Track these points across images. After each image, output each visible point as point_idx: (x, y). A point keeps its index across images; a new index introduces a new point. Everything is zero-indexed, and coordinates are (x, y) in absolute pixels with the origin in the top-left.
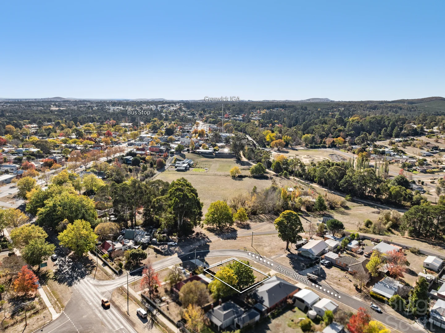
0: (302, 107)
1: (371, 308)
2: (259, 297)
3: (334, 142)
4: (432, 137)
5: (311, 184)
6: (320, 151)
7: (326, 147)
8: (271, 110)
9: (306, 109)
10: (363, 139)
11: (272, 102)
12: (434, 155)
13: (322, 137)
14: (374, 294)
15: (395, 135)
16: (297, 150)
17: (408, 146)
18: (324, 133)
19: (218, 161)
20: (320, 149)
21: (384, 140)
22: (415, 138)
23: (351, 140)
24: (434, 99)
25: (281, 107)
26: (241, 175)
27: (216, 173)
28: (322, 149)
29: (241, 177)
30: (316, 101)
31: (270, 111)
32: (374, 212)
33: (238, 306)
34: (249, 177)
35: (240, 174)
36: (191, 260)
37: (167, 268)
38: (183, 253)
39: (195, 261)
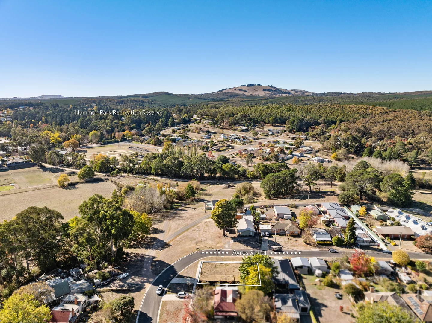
0: (53, 104)
1: (330, 252)
2: (281, 280)
3: (124, 135)
4: (199, 123)
5: (148, 177)
6: (116, 146)
7: (118, 142)
8: (16, 108)
9: (57, 105)
10: (150, 130)
11: (15, 100)
12: (211, 137)
13: (108, 132)
14: (321, 242)
15: (170, 125)
16: (92, 148)
17: (188, 132)
18: (109, 128)
19: (17, 173)
20: (113, 144)
21: (164, 130)
22: (189, 125)
23: (138, 132)
24: (161, 93)
25: (26, 105)
26: (71, 183)
27: (36, 187)
28: (115, 144)
29: (72, 185)
30: (50, 98)
31: (15, 110)
32: (224, 188)
33: (285, 295)
34: (81, 183)
35: (69, 182)
36: (172, 282)
37: (163, 301)
38: (153, 280)
39: (175, 281)
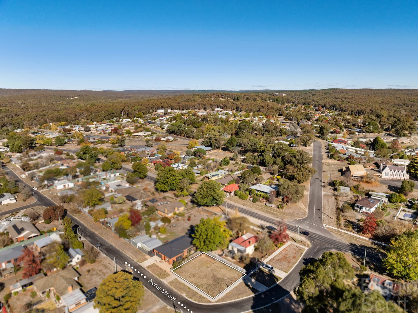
36: (267, 288)
37: (287, 272)
38: (286, 299)
39: (263, 289)
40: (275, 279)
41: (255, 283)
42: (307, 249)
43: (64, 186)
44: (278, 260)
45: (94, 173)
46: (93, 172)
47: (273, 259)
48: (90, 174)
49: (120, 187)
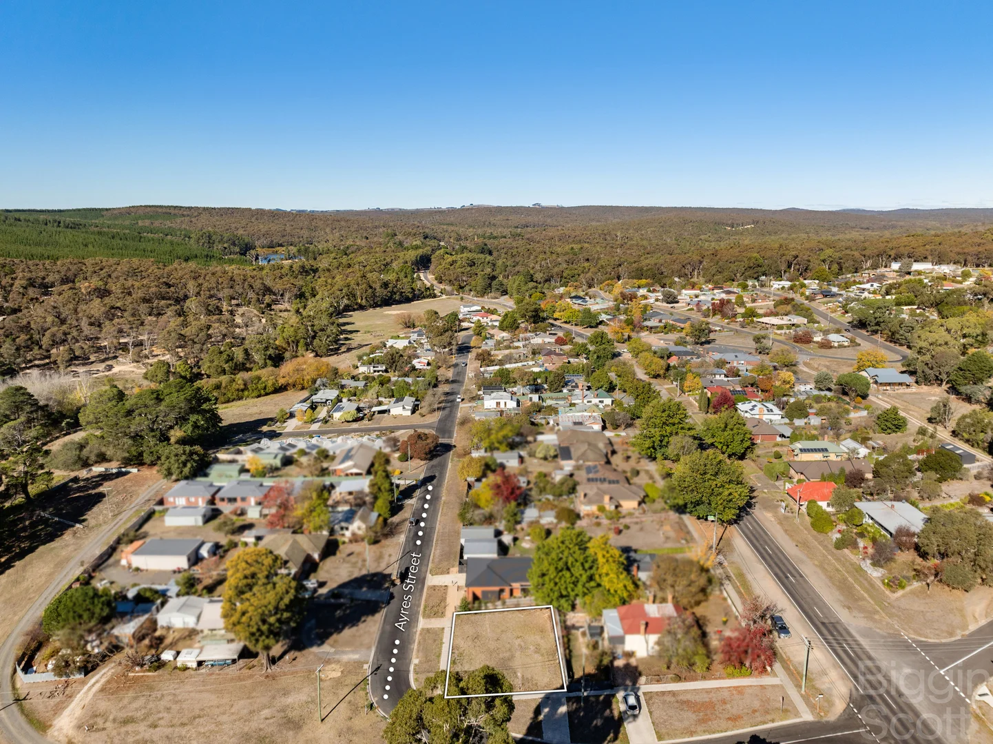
39: (557, 736)
40: (612, 735)
41: (556, 716)
42: (807, 716)
43: (498, 404)
44: (687, 702)
45: (570, 391)
46: (570, 388)
47: (673, 693)
48: (561, 391)
49: (578, 428)
